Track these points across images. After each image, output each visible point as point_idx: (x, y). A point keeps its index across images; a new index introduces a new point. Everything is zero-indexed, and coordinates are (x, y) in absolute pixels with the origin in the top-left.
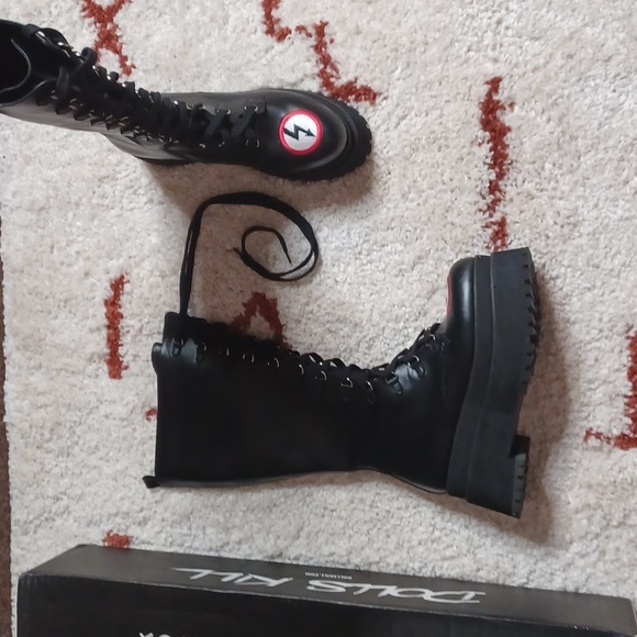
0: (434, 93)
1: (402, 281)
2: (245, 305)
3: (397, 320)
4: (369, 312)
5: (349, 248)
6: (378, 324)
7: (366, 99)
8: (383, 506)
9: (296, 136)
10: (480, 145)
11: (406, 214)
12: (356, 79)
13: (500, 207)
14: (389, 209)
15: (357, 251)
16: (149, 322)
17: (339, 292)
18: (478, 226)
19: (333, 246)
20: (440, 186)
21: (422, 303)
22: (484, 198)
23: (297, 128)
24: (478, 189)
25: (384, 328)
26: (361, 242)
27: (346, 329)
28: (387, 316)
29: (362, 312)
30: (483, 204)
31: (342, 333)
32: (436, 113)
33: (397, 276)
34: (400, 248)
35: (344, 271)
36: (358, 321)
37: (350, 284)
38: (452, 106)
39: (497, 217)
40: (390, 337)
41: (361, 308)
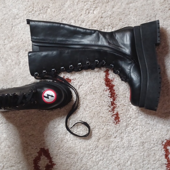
0: (89, 77)
2: (38, 153)
3: (89, 150)
4: (79, 149)
6: (83, 153)
9: (48, 98)
10: (106, 91)
11: (86, 116)
13: (116, 109)
14: (81, 114)
16: (6, 164)
17: (69, 144)
18: (110, 116)
20: (96, 105)
21: (96, 143)
22: (110, 107)
23: (48, 95)
24: (108, 105)
25: (85, 154)
27: (73, 156)
28: (86, 149)
30: (110, 109)
31: (71, 157)
32: (91, 83)
36: (76, 152)
37: (72, 141)
38: (96, 80)
39: (115, 112)
40: (87, 156)
41: (77, 148)
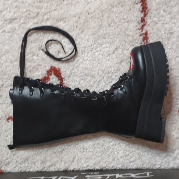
1: (109, 58)
3: (109, 73)
4: (97, 71)
5: (88, 46)
6: (101, 75)
8: (107, 145)
10: (137, 4)
11: (110, 32)
13: (145, 28)
14: (103, 31)
15: (92, 47)
17: (85, 64)
18: (138, 35)
19: (82, 46)
20: (123, 21)
21: (118, 66)
22: (139, 24)
24: (137, 20)
25: (103, 77)
26: (93, 44)
27: (89, 78)
28: (105, 72)
29: (95, 71)
30: (139, 27)
31: (87, 80)
33: (108, 56)
34: (108, 45)
35: (87, 56)
36: (94, 75)
37: (89, 61)
39: (144, 32)
40: (106, 80)
41: (94, 69)
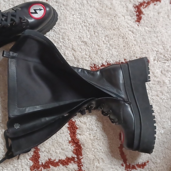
0: (142, 42)
1: (77, 38)
3: (63, 38)
4: (65, 28)
5: (86, 18)
6: (61, 32)
7: (137, 18)
12: (144, 14)
14: (102, 31)
15: (86, 21)
17: (70, 17)
19: (86, 12)
21: (71, 47)
25: (59, 34)
26: (89, 22)
28: (64, 35)
29: (64, 26)
32: (135, 43)
33: (79, 36)
34: (89, 37)
35: (77, 17)
37: (73, 20)
38: (138, 48)
40: (56, 37)
41: (66, 25)
